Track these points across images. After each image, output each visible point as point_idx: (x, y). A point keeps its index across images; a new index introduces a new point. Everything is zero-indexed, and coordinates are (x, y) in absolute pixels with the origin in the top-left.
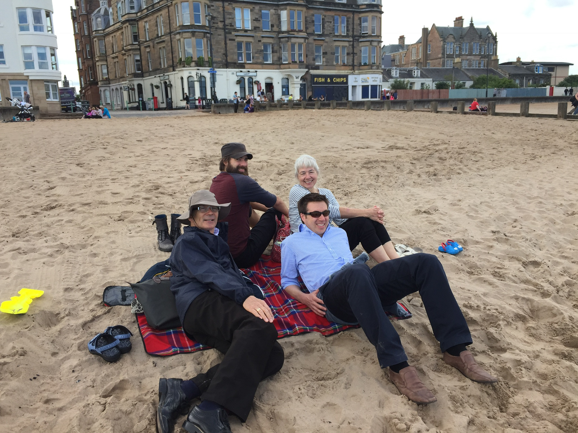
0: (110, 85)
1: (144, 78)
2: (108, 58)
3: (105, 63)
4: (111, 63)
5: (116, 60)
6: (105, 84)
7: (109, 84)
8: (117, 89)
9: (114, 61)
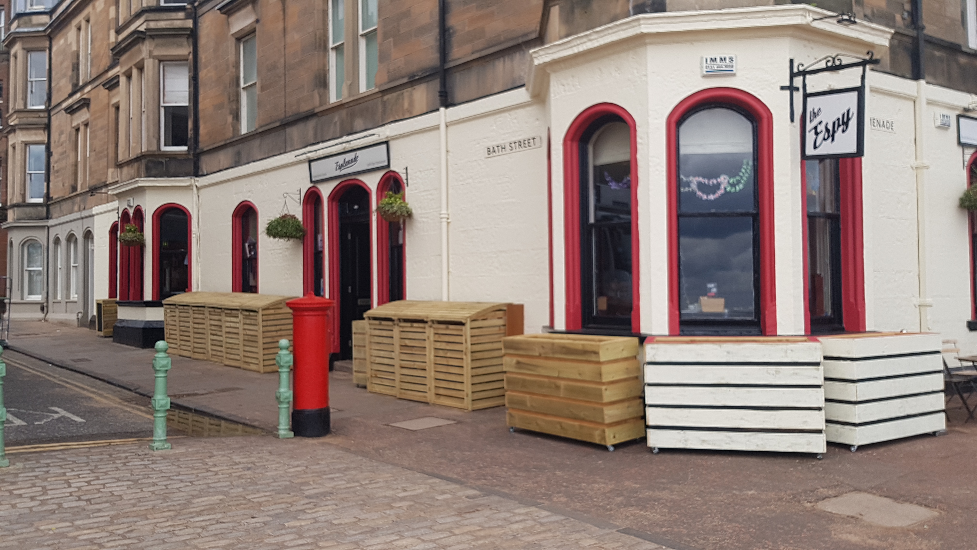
0: (50, 222)
1: (201, 181)
2: (53, 118)
3: (42, 137)
4: (61, 133)
5: (83, 116)
6: (31, 218)
7: (48, 218)
8: (71, 238)
9: (75, 124)
